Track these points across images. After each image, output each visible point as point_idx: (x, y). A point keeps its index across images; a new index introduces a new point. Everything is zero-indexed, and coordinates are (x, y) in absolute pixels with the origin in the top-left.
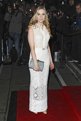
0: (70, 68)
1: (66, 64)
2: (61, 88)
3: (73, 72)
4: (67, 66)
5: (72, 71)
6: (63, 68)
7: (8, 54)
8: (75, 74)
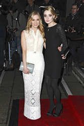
0: (76, 76)
1: (73, 71)
2: (67, 98)
3: (80, 81)
4: (74, 73)
5: (79, 78)
6: (69, 75)
7: (10, 59)
8: (82, 82)
